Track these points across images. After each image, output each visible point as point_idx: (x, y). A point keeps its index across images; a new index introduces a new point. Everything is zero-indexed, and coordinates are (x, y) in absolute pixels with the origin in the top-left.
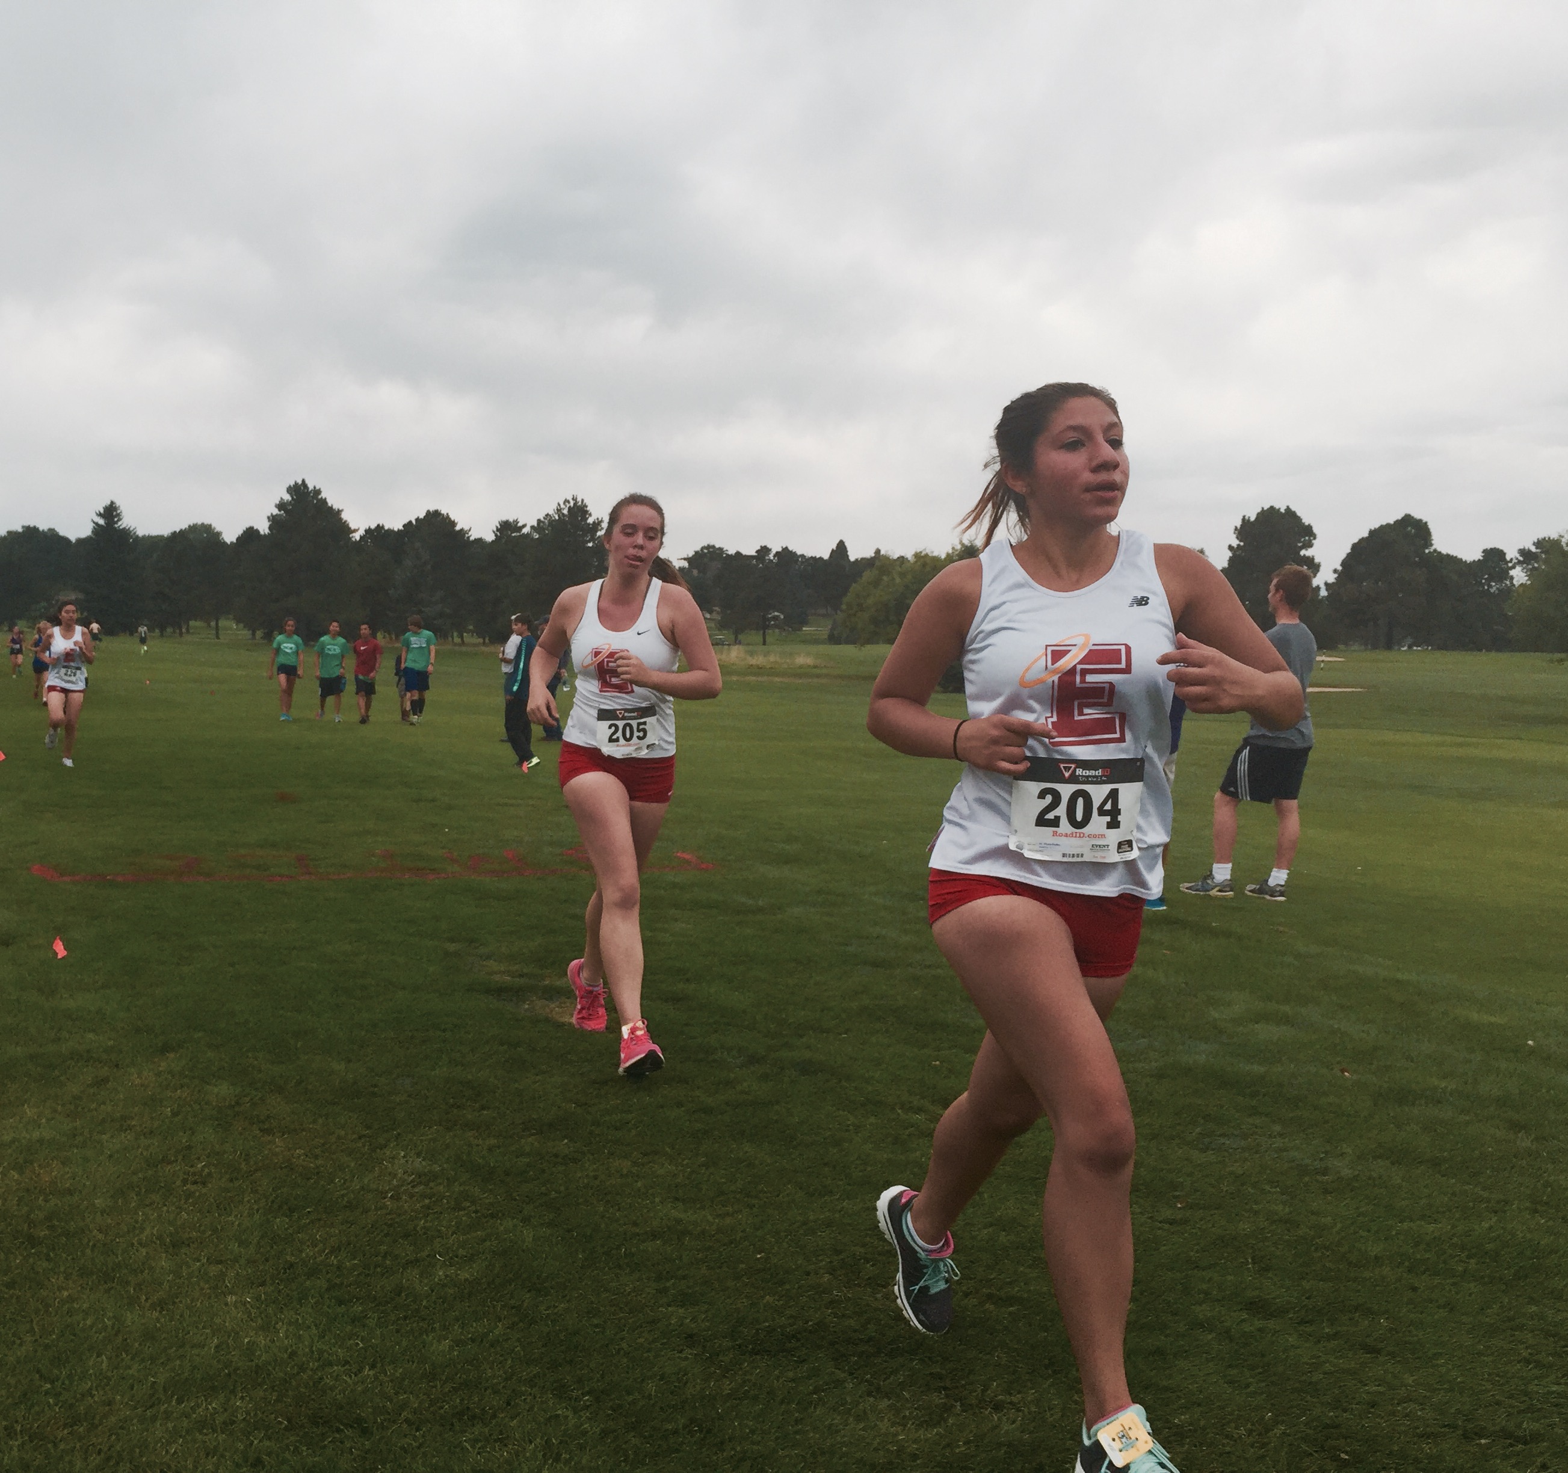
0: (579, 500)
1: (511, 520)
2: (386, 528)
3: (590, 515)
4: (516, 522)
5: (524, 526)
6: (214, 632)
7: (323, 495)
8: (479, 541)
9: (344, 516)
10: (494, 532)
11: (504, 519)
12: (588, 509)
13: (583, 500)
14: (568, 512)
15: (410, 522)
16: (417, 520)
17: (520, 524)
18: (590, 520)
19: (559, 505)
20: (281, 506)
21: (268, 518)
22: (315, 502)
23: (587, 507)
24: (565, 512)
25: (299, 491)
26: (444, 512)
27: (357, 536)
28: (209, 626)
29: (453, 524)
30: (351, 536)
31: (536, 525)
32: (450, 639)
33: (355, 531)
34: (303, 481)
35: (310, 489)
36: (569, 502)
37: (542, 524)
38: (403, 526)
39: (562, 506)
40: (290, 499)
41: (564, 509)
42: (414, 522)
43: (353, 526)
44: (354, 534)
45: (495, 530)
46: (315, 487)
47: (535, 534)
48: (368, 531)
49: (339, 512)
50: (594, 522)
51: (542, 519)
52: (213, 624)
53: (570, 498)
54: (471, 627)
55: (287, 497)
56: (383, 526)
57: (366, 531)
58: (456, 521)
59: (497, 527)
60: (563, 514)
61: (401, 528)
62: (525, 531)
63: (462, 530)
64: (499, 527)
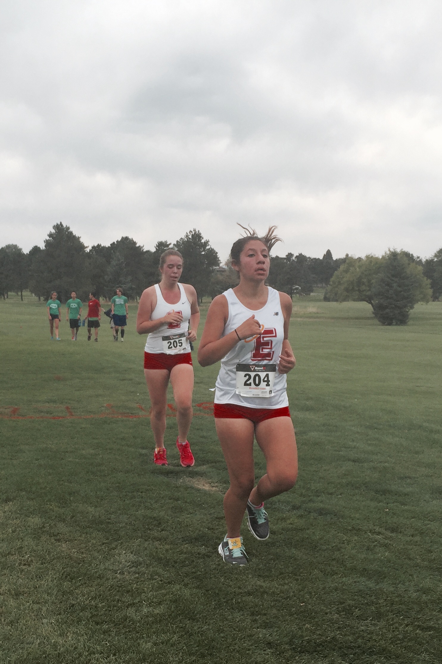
0: (197, 231)
1: (164, 241)
2: (102, 246)
3: (203, 238)
4: (166, 242)
5: (170, 244)
6: (20, 298)
7: (71, 230)
8: (148, 252)
9: (82, 240)
10: (155, 247)
11: (160, 241)
12: (201, 235)
13: (199, 231)
14: (192, 236)
15: (114, 243)
16: (117, 241)
17: (168, 243)
18: (203, 241)
19: (187, 233)
20: (50, 235)
21: (44, 241)
22: (67, 233)
23: (201, 234)
24: (190, 237)
25: (59, 228)
26: (130, 237)
27: (88, 250)
28: (18, 294)
29: (135, 243)
30: (85, 250)
31: (176, 244)
32: (135, 300)
33: (87, 247)
34: (61, 223)
35: (64, 227)
36: (192, 232)
37: (179, 243)
38: (111, 245)
39: (189, 234)
40: (55, 232)
41: (189, 235)
42: (116, 243)
43: (86, 245)
44: (86, 249)
45: (156, 246)
46: (66, 226)
48: (93, 247)
49: (79, 238)
50: (205, 242)
51: (179, 241)
52: (20, 294)
53: (192, 230)
55: (53, 231)
56: (101, 245)
57: (92, 247)
58: (136, 242)
59: (157, 245)
60: (189, 238)
61: (109, 245)
62: (171, 246)
63: (139, 246)
64: (158, 245)
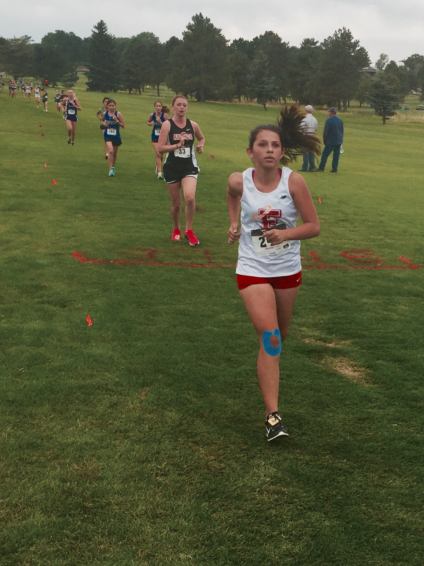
0: (347, 29)
1: (310, 38)
2: (244, 40)
3: (353, 38)
4: (313, 39)
5: (317, 42)
6: (157, 92)
7: (211, 22)
8: (294, 48)
9: (222, 33)
10: (301, 45)
11: (307, 38)
12: (351, 35)
13: (349, 30)
14: (341, 36)
15: (257, 37)
16: (261, 36)
17: (315, 41)
18: (353, 41)
19: (336, 32)
20: (189, 27)
21: (183, 33)
22: (207, 25)
23: (351, 33)
24: (339, 36)
25: (198, 19)
27: (229, 44)
28: (154, 89)
29: (280, 39)
31: (323, 43)
32: (279, 101)
33: (229, 41)
34: (201, 14)
35: (204, 19)
36: (341, 31)
37: (327, 42)
38: (253, 39)
39: (338, 33)
40: (194, 23)
42: (259, 37)
44: (227, 43)
46: (207, 18)
47: (323, 47)
49: (220, 30)
50: (355, 42)
51: (327, 39)
52: (156, 87)
53: (342, 28)
54: (290, 95)
55: (192, 22)
56: (243, 39)
57: (234, 41)
62: (318, 44)
63: (284, 43)
64: (304, 42)
